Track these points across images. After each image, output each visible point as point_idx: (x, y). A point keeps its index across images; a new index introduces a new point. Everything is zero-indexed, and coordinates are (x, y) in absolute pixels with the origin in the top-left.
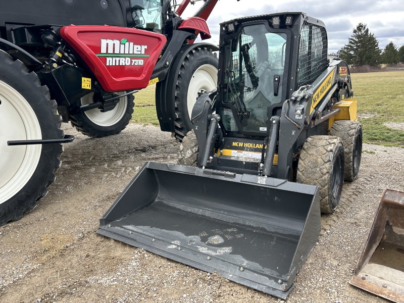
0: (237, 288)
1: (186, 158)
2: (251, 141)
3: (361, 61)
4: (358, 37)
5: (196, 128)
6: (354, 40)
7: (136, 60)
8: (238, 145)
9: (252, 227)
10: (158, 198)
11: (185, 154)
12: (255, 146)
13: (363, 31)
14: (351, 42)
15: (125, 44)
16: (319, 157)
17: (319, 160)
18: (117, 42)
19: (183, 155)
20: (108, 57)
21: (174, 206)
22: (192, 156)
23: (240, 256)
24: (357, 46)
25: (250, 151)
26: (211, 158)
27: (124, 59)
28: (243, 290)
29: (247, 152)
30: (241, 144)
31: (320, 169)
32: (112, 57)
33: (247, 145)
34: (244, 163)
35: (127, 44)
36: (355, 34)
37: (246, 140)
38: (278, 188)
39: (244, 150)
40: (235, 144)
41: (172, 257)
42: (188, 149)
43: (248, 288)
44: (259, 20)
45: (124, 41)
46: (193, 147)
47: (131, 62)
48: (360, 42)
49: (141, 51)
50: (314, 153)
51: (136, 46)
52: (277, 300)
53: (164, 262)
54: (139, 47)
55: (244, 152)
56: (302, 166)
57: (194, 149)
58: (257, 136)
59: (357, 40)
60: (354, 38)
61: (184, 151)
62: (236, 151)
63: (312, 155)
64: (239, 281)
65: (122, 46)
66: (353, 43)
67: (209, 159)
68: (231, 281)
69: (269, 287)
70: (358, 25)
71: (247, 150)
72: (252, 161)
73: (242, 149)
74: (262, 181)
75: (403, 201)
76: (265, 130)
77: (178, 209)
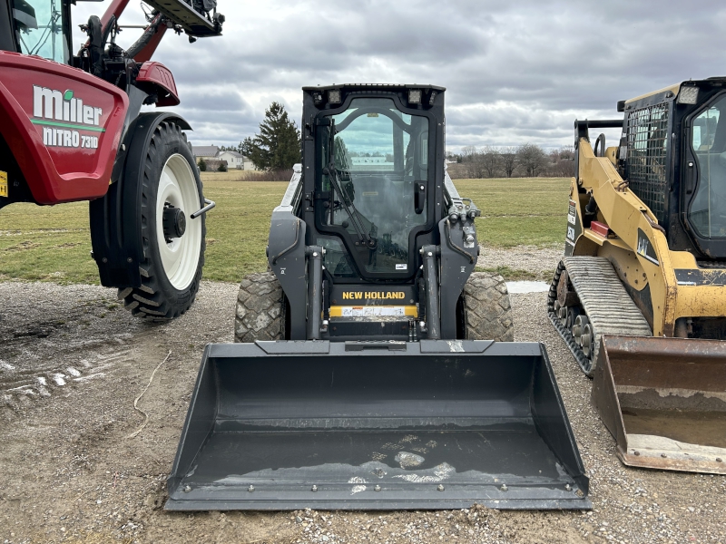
0: (519, 517)
1: (256, 330)
2: (377, 287)
3: (282, 164)
4: (273, 124)
5: (283, 272)
6: (269, 129)
7: (88, 138)
8: (354, 296)
9: (433, 427)
10: (220, 416)
11: (255, 323)
12: (385, 296)
13: (280, 116)
14: (264, 131)
15: (69, 101)
16: (496, 303)
17: (497, 307)
18: (58, 95)
19: (249, 326)
20: (46, 126)
21: (266, 424)
22: (269, 325)
23: (473, 471)
24: (272, 138)
25: (376, 305)
26: (326, 322)
27: (69, 132)
28: (529, 517)
29: (371, 308)
30: (359, 295)
31: (502, 321)
32: (52, 127)
33: (369, 295)
34: (383, 325)
35: (73, 101)
36: (268, 118)
37: (366, 287)
38: (485, 354)
39: (364, 305)
40: (346, 296)
41: (377, 506)
42: (258, 314)
43: (532, 511)
44: (385, 92)
45: (69, 93)
46: (269, 309)
47: (81, 140)
48: (277, 132)
49: (93, 119)
50: (486, 297)
51: (87, 108)
52: (581, 514)
53: (365, 518)
54: (90, 109)
55: (365, 308)
56: (475, 319)
57: (273, 311)
58: (389, 279)
59: (272, 129)
60: (268, 126)
61: (249, 318)
62: (350, 308)
63: (485, 300)
64: (515, 505)
65: (67, 104)
66: (266, 133)
67: (322, 326)
68: (501, 510)
69: (560, 500)
70: (272, 105)
71: (369, 305)
72: (395, 320)
73: (362, 302)
74: (456, 347)
75: (629, 346)
76: (405, 267)
77: (279, 428)
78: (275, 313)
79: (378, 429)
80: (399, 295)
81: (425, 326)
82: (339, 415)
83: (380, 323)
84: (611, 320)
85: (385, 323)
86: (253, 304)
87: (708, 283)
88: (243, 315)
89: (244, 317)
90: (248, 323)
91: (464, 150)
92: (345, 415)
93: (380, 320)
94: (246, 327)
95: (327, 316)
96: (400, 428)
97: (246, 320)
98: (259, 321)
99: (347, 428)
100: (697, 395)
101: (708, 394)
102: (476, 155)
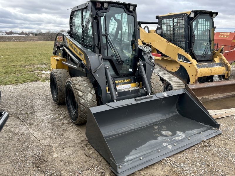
1: (88, 100)
2: (122, 78)
5: (97, 76)
11: (87, 98)
12: (125, 81)
22: (92, 97)
25: (122, 84)
29: (121, 86)
30: (117, 82)
33: (120, 81)
38: (172, 95)
42: (87, 94)
46: (91, 91)
55: (119, 86)
56: (154, 85)
58: (126, 75)
61: (84, 96)
63: (154, 79)
74: (165, 94)
75: (194, 87)
76: (131, 70)
77: (113, 135)
78: (93, 92)
79: (143, 126)
80: (129, 80)
81: (146, 89)
82: (130, 125)
83: (130, 91)
84: (174, 81)
85: (132, 90)
86: (84, 90)
87: (201, 67)
88: (82, 95)
89: (83, 96)
90: (85, 98)
91: (37, 31)
92: (131, 125)
93: (129, 90)
94: (84, 99)
95: (116, 91)
96: (149, 124)
97: (84, 97)
98: (89, 97)
99: (135, 129)
100: (202, 98)
101: (204, 97)
102: (42, 33)
